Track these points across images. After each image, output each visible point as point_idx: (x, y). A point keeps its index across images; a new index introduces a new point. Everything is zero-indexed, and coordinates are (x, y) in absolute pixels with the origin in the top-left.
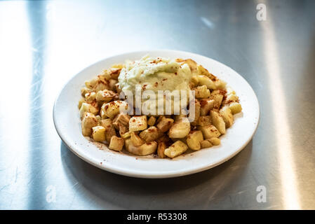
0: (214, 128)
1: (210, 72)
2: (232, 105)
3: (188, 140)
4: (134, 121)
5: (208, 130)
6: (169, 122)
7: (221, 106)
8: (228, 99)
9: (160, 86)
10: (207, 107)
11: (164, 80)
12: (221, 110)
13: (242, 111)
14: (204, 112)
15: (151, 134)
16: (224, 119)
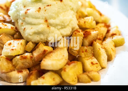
0: (95, 60)
1: (98, 8)
2: (115, 38)
3: (63, 73)
4: (10, 44)
5: (88, 63)
6: (45, 51)
7: (104, 39)
8: (111, 32)
9: (42, 11)
10: (90, 38)
11: (48, 6)
12: (104, 43)
13: (125, 44)
14: (87, 42)
15: (23, 61)
16: (107, 51)
